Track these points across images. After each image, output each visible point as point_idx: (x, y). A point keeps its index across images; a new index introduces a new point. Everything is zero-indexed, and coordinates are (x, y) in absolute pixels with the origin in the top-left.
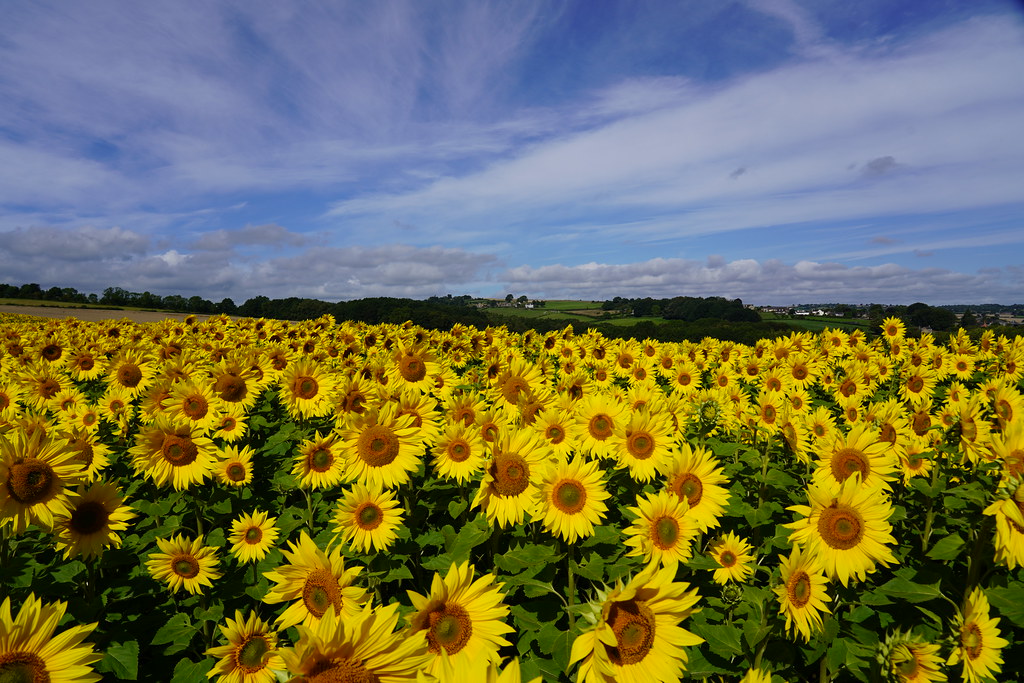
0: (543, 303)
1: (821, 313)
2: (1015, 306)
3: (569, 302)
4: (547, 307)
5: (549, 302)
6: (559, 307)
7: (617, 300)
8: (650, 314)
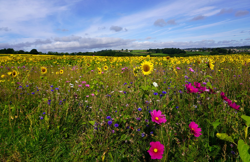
0: (132, 51)
1: (198, 51)
2: (237, 47)
3: (139, 50)
4: (133, 51)
5: (133, 50)
6: (136, 52)
7: (150, 49)
8: (159, 52)
